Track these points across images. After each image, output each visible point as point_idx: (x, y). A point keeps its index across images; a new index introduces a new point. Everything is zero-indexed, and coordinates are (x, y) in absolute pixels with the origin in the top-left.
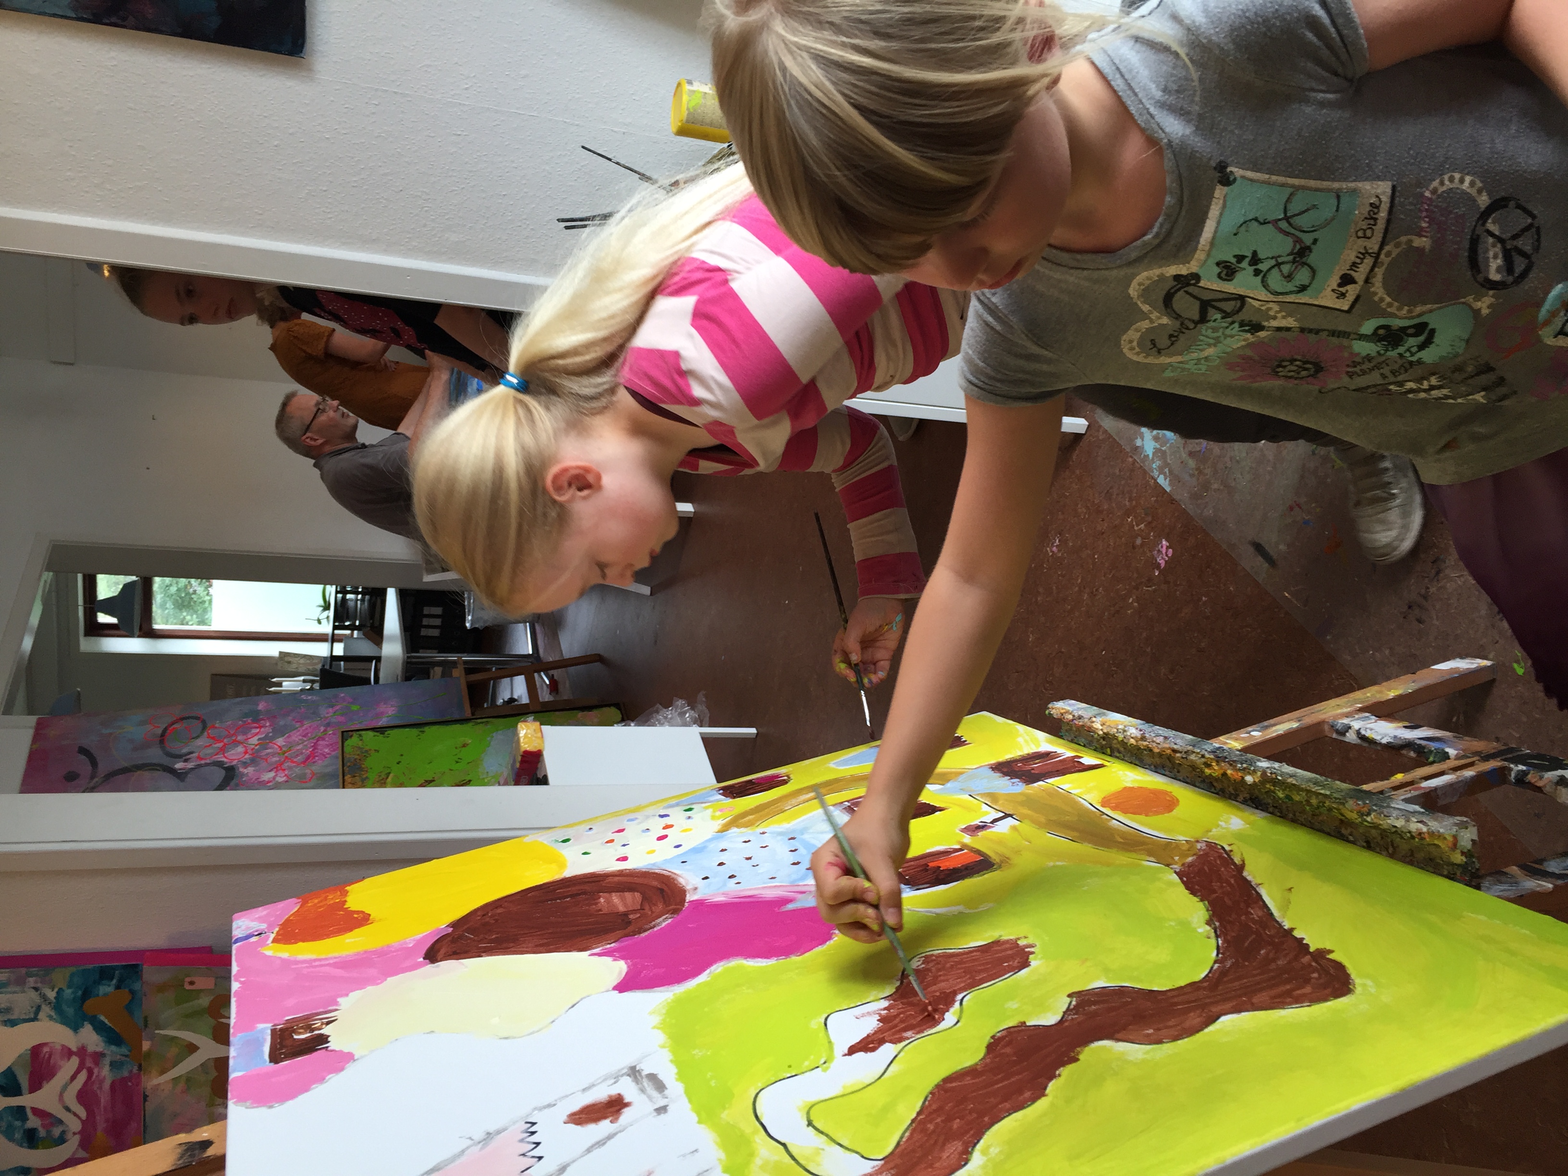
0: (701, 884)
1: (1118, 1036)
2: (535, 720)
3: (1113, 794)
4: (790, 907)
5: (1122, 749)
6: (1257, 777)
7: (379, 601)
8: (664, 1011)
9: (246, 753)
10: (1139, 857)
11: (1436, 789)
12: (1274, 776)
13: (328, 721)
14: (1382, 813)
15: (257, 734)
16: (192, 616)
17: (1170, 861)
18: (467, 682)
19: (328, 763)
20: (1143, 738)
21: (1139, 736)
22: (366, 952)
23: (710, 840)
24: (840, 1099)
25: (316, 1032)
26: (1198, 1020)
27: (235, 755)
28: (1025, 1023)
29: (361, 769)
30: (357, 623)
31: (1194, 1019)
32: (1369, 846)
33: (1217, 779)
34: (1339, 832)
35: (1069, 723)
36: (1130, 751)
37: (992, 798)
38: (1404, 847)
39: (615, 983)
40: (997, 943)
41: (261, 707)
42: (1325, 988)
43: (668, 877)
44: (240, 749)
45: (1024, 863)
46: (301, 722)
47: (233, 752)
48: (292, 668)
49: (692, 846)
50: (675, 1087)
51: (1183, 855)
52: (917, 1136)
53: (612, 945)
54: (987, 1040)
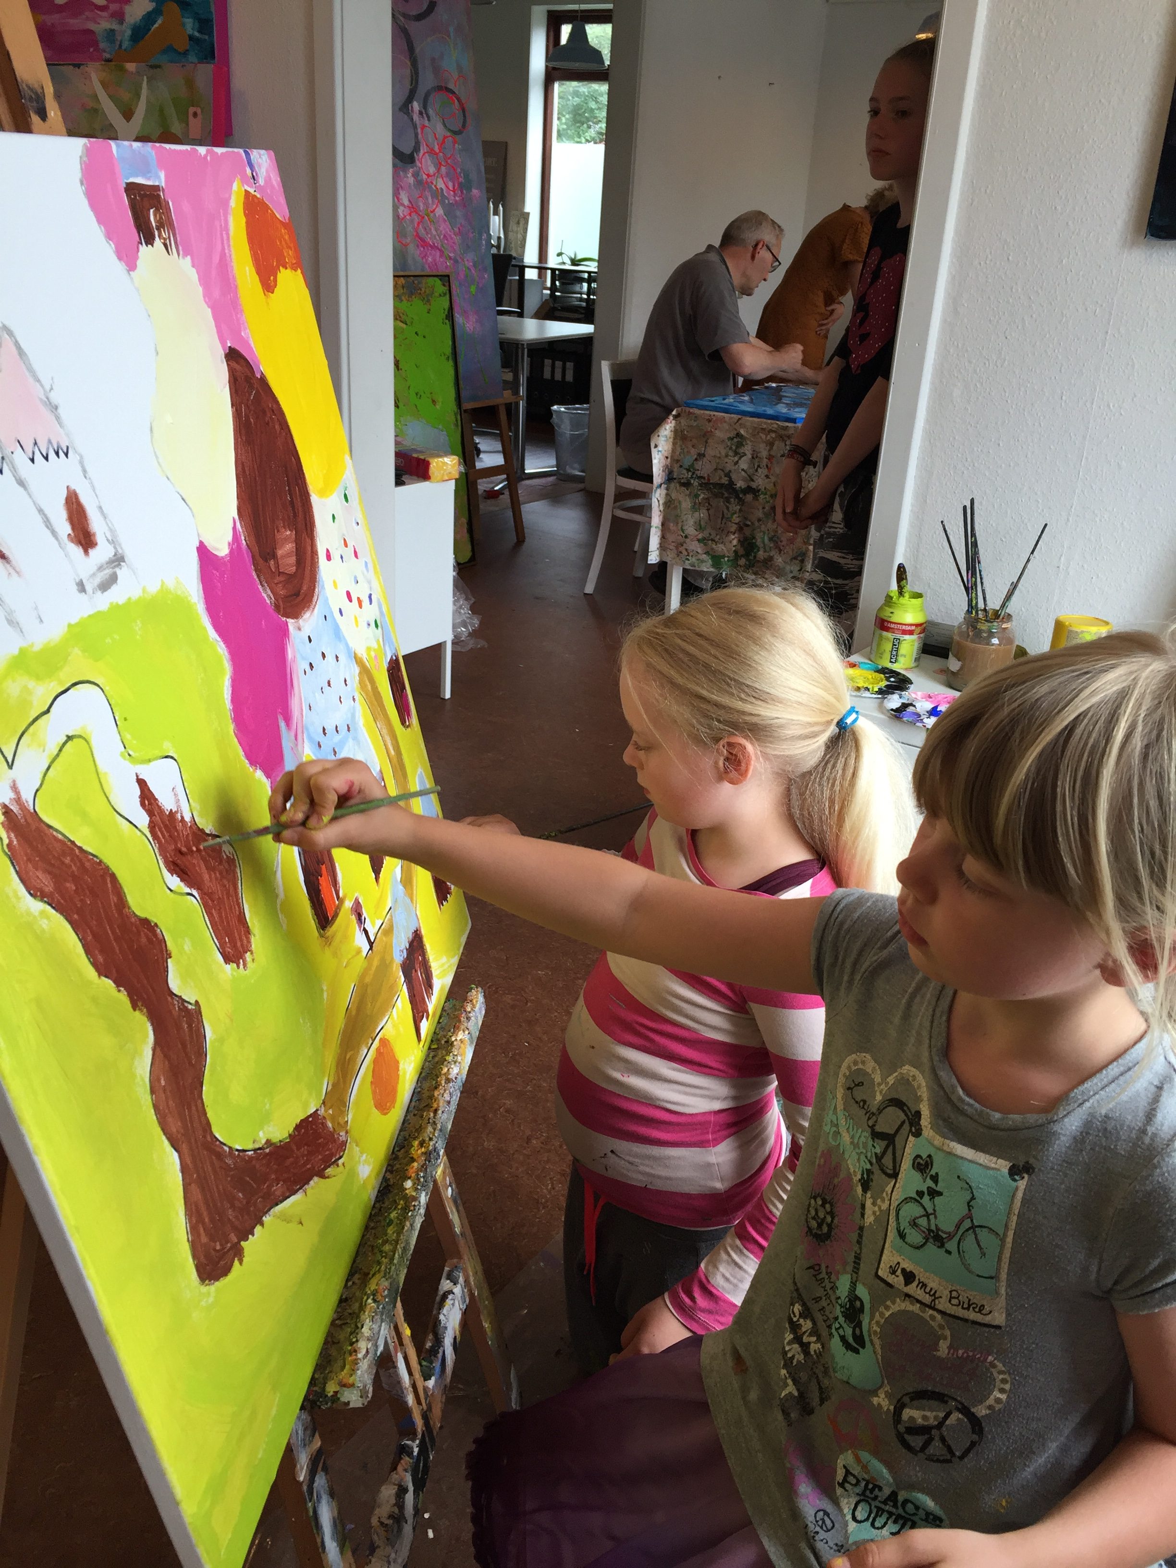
0: (304, 634)
1: (158, 1049)
2: (461, 473)
3: (392, 1050)
4: (282, 724)
5: (436, 1059)
6: (411, 1192)
7: (581, 316)
8: (179, 593)
9: (428, 175)
10: (332, 1074)
11: (395, 1367)
12: (412, 1208)
13: (460, 260)
14: (376, 1314)
15: (447, 187)
16: (565, 124)
17: (329, 1105)
18: (497, 406)
19: (418, 261)
20: (448, 1080)
21: (450, 1077)
22: (236, 287)
23: (347, 645)
24: (94, 769)
25: (156, 233)
26: (174, 1130)
27: (426, 164)
28: (170, 957)
29: (411, 294)
30: (558, 294)
31: (175, 1126)
32: (343, 1301)
33: (407, 1152)
34: (356, 1272)
35: (463, 1007)
36: (435, 1067)
37: (388, 930)
38: (342, 1336)
39: (206, 544)
40: (248, 931)
41: (475, 192)
42: (205, 1256)
43: (311, 601)
44: (432, 170)
45: (326, 960)
46: (460, 233)
47: (429, 162)
48: (512, 225)
49: (341, 627)
50: (104, 601)
51: (333, 1118)
52: (58, 846)
53: (244, 542)
54: (154, 919)
